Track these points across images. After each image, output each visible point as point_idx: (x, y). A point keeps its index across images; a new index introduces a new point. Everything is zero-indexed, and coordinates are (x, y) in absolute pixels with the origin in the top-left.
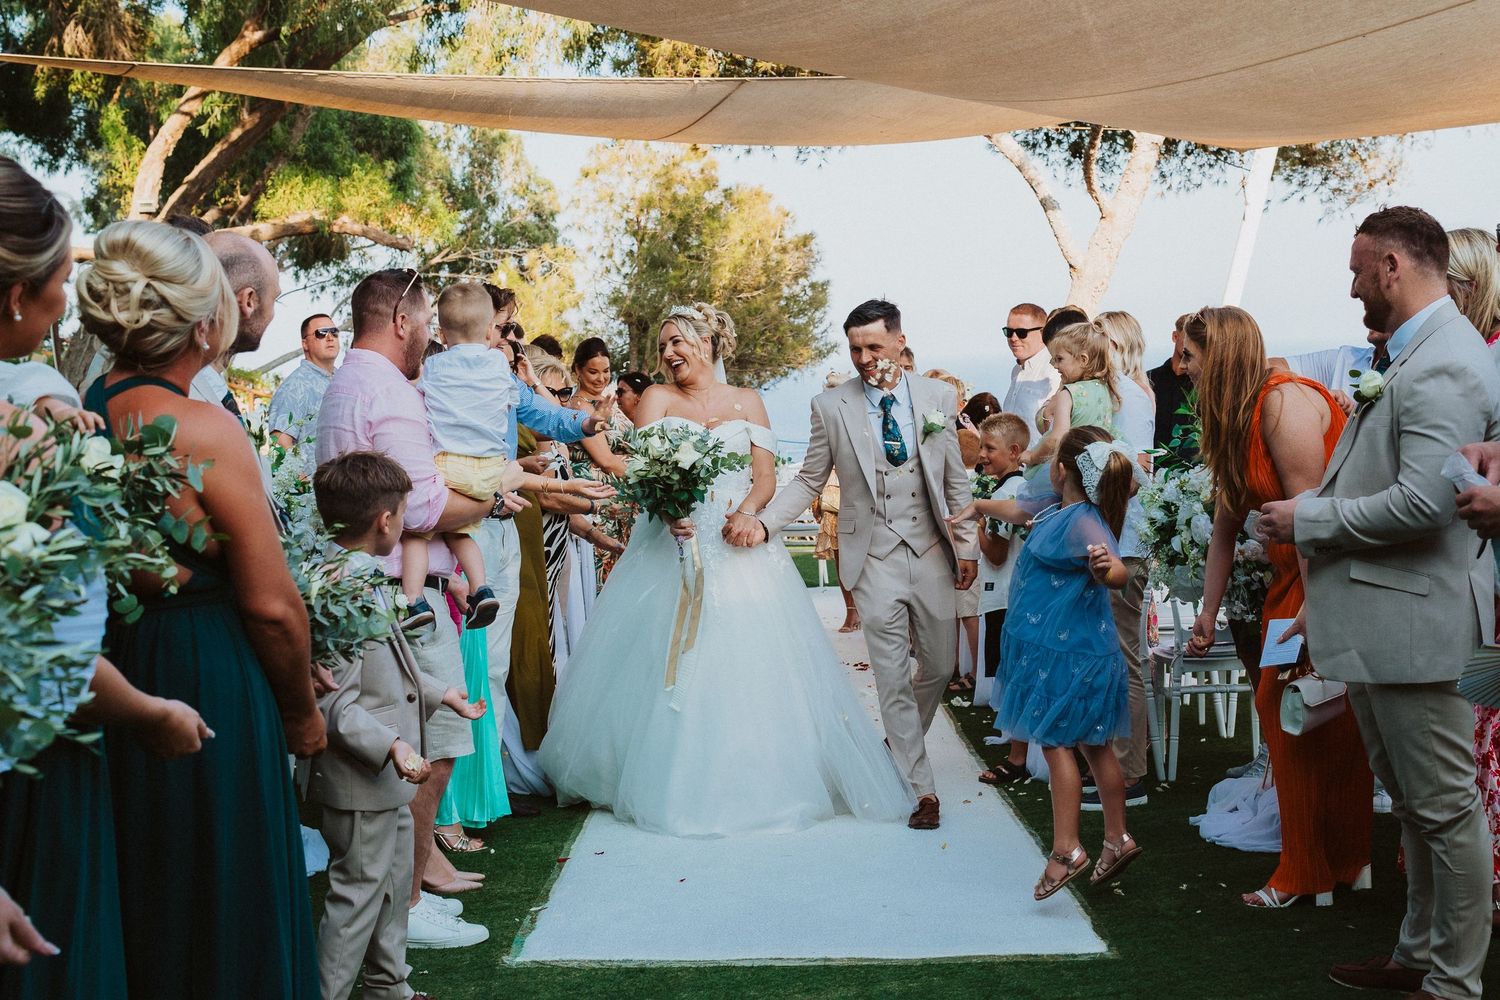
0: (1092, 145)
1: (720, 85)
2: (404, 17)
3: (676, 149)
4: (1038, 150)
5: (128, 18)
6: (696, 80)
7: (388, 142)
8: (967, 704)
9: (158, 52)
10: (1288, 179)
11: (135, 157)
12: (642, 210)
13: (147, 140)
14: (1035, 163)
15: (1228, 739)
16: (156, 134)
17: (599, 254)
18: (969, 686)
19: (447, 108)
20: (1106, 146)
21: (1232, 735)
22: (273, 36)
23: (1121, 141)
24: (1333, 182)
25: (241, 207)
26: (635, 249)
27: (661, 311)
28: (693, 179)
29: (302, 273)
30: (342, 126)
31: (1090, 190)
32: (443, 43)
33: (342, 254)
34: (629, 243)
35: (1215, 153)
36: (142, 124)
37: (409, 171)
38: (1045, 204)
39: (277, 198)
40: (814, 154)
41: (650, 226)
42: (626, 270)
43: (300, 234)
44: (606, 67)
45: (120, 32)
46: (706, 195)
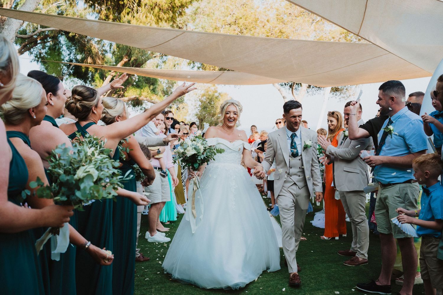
0: (293, 86)
1: (219, 73)
2: (155, 57)
3: (209, 85)
4: (283, 86)
5: (101, 56)
6: (214, 71)
7: (152, 82)
8: (266, 197)
9: (106, 63)
10: (333, 94)
11: (101, 84)
12: (202, 97)
13: (104, 81)
14: (282, 89)
15: (318, 206)
16: (105, 79)
17: (193, 105)
18: (266, 194)
19: (165, 76)
20: (297, 86)
21: (319, 205)
22: (129, 60)
23: (300, 85)
24: (342, 95)
25: (122, 94)
26: (201, 104)
27: (205, 117)
28: (213, 91)
29: (134, 108)
30: (143, 78)
31: (293, 95)
32: (163, 62)
33: (142, 104)
34: (200, 103)
35: (318, 88)
36: (103, 77)
37: (155, 88)
38: (283, 97)
39: (129, 93)
40: (238, 86)
41: (204, 100)
42: (199, 108)
43: (134, 100)
44: (196, 69)
45: (99, 59)
46: (215, 94)
